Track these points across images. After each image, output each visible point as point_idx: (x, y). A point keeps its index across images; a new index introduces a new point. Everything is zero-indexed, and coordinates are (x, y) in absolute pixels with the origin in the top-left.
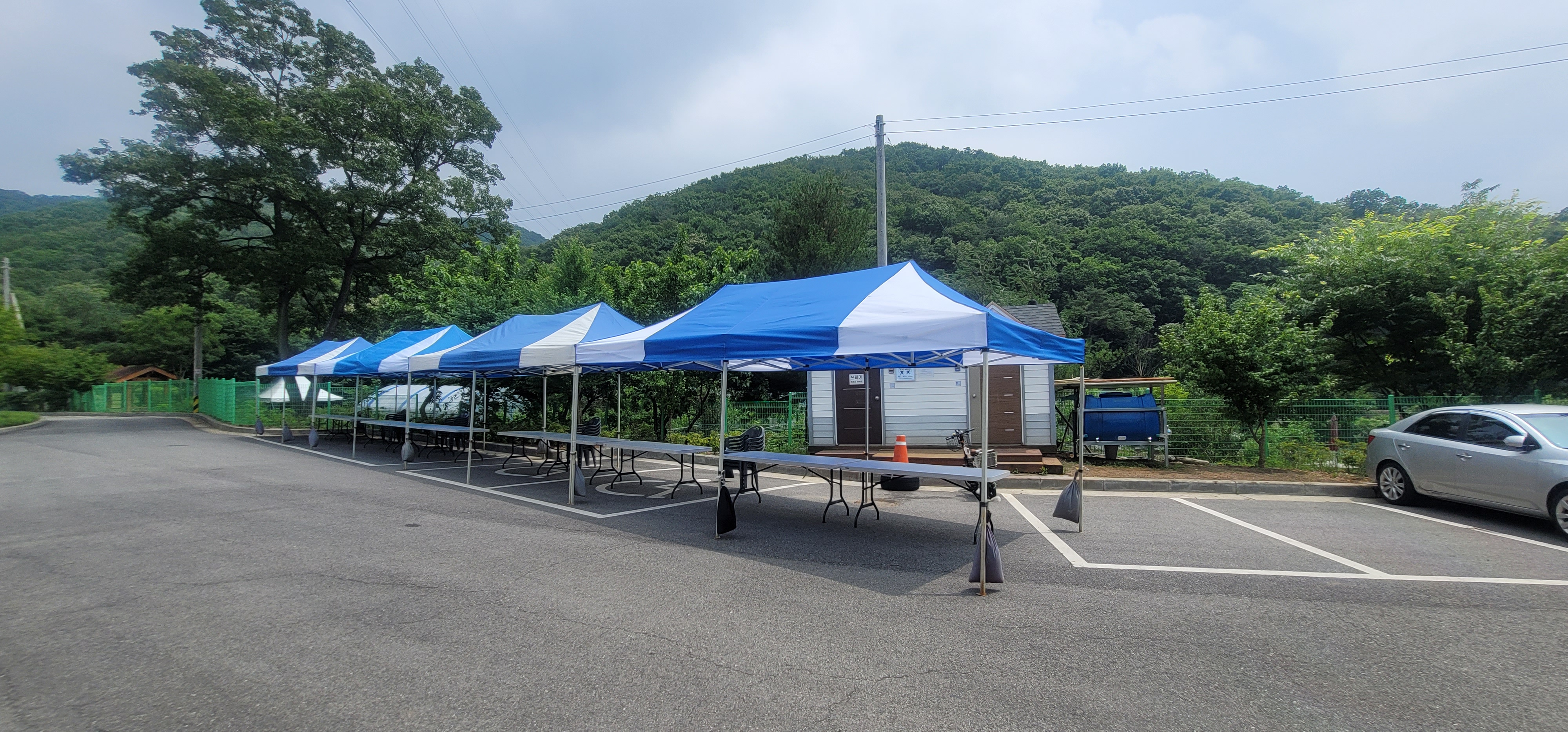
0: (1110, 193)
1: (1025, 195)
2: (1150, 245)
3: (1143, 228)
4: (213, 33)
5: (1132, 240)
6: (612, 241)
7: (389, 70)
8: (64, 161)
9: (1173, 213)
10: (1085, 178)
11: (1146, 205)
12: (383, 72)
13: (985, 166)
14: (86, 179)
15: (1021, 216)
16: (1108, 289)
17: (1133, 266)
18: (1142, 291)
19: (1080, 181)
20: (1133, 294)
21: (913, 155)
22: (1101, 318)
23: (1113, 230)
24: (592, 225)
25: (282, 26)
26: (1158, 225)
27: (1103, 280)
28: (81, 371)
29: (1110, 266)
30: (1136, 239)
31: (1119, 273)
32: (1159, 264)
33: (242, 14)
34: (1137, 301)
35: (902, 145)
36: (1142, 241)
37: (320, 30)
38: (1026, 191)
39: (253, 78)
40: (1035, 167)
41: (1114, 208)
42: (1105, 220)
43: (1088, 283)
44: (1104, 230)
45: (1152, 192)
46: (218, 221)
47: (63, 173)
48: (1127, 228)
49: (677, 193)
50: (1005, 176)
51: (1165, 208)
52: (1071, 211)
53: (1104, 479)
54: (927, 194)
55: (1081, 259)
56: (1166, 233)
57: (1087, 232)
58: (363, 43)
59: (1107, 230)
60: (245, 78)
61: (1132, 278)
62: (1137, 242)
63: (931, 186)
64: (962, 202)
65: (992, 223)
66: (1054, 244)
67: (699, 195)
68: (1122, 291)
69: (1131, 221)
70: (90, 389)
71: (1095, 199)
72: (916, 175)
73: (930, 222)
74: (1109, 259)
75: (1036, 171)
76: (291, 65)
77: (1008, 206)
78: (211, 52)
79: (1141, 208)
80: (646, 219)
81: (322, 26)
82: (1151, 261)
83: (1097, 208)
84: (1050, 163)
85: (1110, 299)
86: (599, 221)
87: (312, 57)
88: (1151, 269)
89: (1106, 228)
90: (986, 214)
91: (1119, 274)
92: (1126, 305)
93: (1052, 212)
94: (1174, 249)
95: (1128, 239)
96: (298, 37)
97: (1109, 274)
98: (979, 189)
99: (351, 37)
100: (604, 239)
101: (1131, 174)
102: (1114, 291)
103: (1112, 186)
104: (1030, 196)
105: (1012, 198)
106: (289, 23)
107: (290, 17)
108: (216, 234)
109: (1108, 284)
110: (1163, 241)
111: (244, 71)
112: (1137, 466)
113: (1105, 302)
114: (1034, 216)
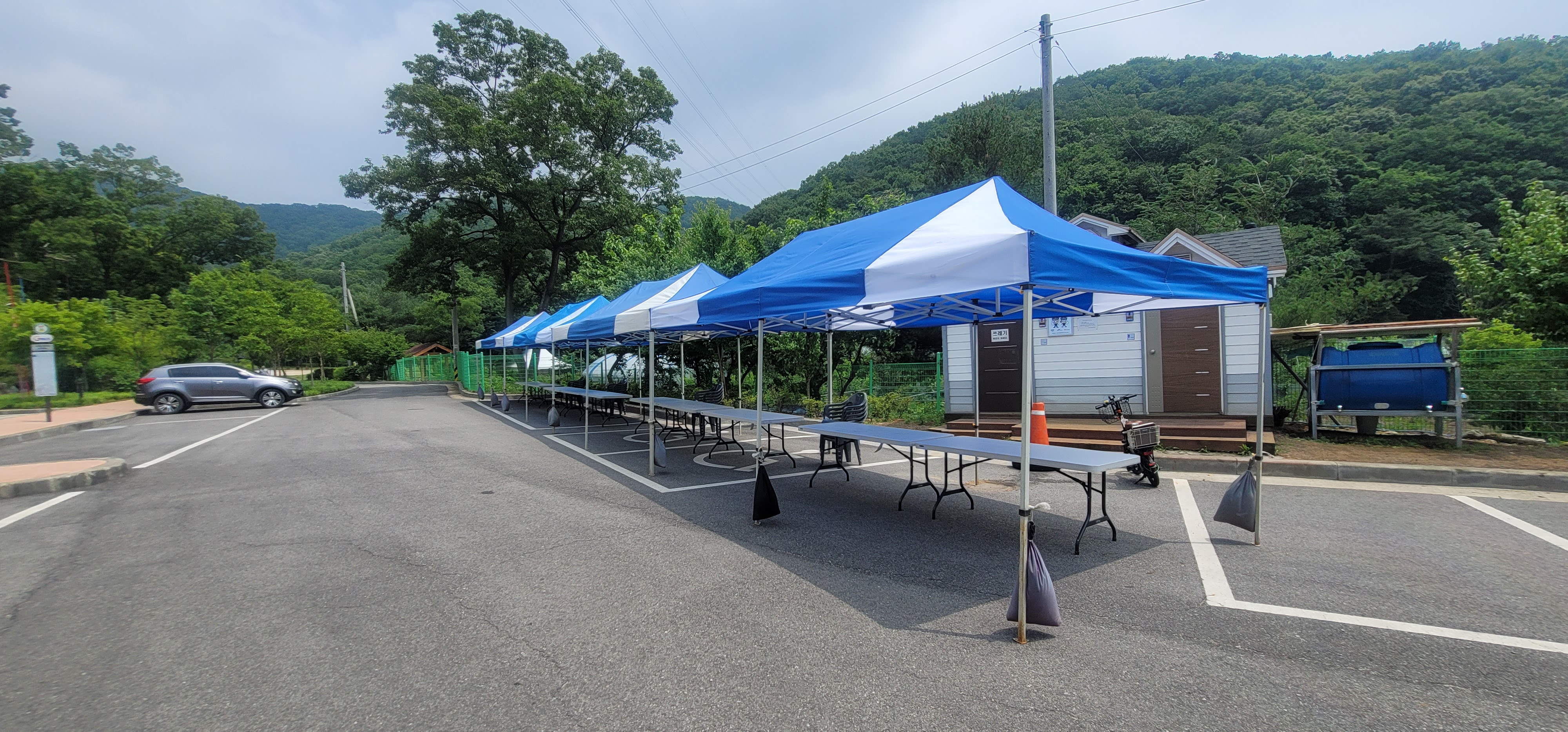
0: (1431, 81)
1: (1300, 100)
2: (1495, 143)
3: (1482, 121)
4: (444, 55)
5: (1463, 141)
6: (807, 206)
7: (578, 64)
8: (343, 180)
9: (1536, 96)
10: (1391, 66)
11: (1489, 91)
12: (574, 66)
13: (1241, 73)
14: (361, 193)
15: (1289, 128)
16: (1422, 208)
17: (1465, 174)
18: (1478, 206)
19: (1381, 73)
20: (1464, 212)
21: (1144, 72)
22: (1409, 246)
23: (1431, 129)
24: (790, 192)
25: (494, 39)
26: (1509, 115)
27: (1415, 197)
28: (388, 348)
29: (1428, 177)
30: (1471, 137)
31: (1440, 184)
32: (1508, 167)
33: (463, 34)
34: (1471, 220)
35: (1131, 62)
36: (1481, 139)
37: (522, 36)
38: (1302, 95)
39: (474, 90)
40: (1316, 63)
41: (1436, 101)
42: (1420, 118)
43: (1389, 203)
44: (1418, 131)
45: (1502, 71)
46: (460, 218)
47: (344, 190)
48: (1457, 124)
49: (873, 150)
50: (1271, 80)
51: (1522, 90)
52: (1367, 112)
53: (1339, 464)
54: (1164, 115)
55: (1380, 172)
56: (1523, 124)
57: (1391, 136)
58: (557, 42)
59: (1424, 131)
60: (469, 90)
61: (1463, 191)
62: (1471, 142)
63: (1168, 105)
64: (1210, 121)
65: (1249, 140)
66: (1338, 158)
67: (895, 149)
68: (1444, 209)
69: (1463, 115)
70: (395, 363)
71: (1406, 92)
72: (1148, 96)
73: (1164, 149)
74: (1424, 169)
75: (1318, 68)
76: (505, 73)
77: (1274, 116)
78: (443, 72)
79: (1481, 94)
80: (841, 181)
81: (523, 33)
82: (1496, 165)
83: (1409, 103)
84: (1337, 55)
85: (1426, 221)
86: (797, 187)
87: (520, 62)
88: (1494, 175)
89: (1421, 128)
90: (1239, 131)
91: (1442, 186)
92: (1451, 227)
93: (1338, 118)
94: (1537, 146)
95: (1457, 139)
96: (507, 46)
97: (1424, 187)
98: (1234, 101)
99: (547, 39)
100: (800, 204)
101: (1466, 52)
102: (1432, 209)
103: (1436, 72)
104: (1306, 101)
105: (1281, 106)
106: (498, 35)
107: (500, 30)
108: (460, 230)
109: (1424, 201)
110: (1519, 135)
111: (468, 84)
112: (1406, 445)
113: (1416, 225)
114: (1309, 126)
